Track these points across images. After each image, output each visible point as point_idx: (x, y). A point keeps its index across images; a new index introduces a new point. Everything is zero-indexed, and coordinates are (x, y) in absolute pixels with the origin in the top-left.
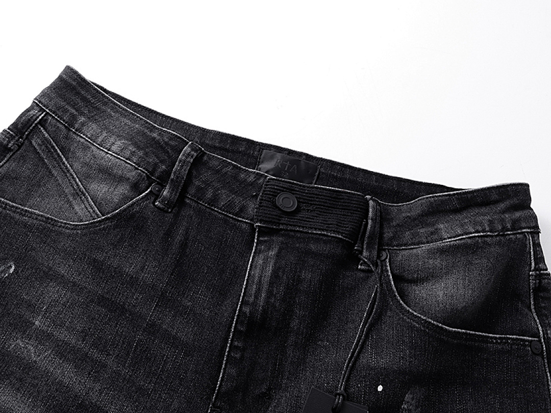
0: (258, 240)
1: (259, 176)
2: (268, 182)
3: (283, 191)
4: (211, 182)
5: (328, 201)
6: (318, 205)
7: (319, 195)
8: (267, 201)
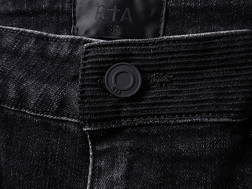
0: (94, 151)
1: (75, 44)
2: (87, 53)
3: (114, 62)
4: (10, 72)
5: (191, 60)
6: (176, 70)
7: (174, 53)
8: (92, 85)
